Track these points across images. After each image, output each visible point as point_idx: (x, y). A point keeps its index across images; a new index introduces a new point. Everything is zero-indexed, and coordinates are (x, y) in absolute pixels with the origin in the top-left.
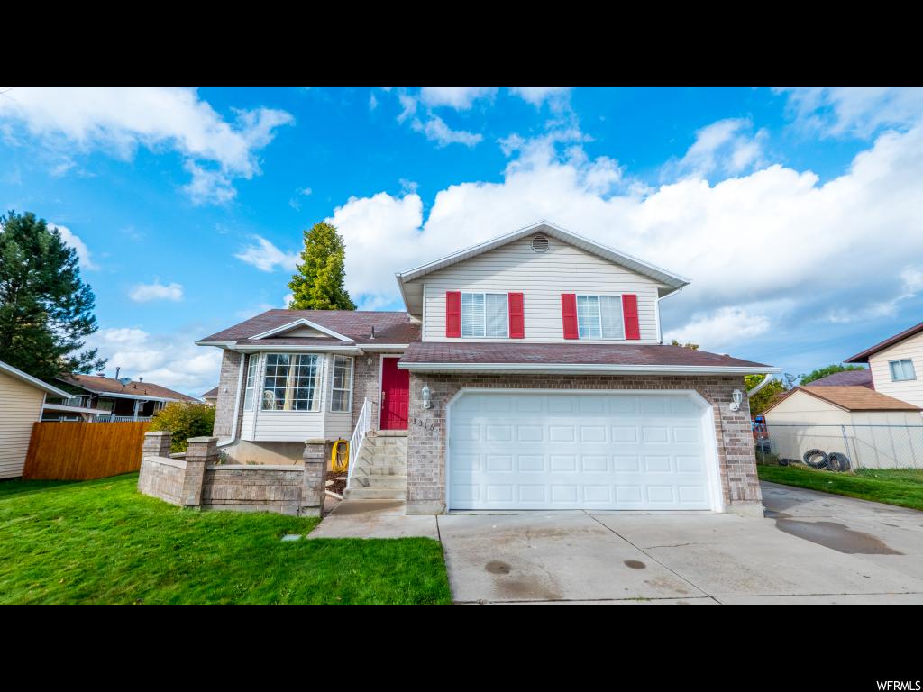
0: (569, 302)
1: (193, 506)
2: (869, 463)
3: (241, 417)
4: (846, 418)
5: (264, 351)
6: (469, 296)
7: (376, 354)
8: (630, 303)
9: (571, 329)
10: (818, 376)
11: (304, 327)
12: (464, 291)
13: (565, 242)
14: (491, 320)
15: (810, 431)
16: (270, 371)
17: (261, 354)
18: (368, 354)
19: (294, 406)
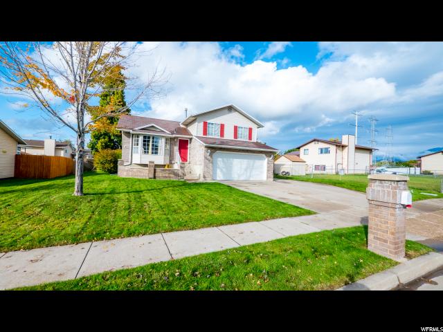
0: (236, 128)
1: (151, 178)
2: (294, 174)
4: (291, 163)
6: (209, 123)
7: (177, 138)
8: (250, 130)
9: (236, 136)
10: (289, 152)
11: (153, 127)
12: (208, 122)
13: (236, 110)
14: (215, 131)
15: (284, 166)
16: (144, 141)
17: (141, 135)
18: (175, 138)
19: (152, 153)
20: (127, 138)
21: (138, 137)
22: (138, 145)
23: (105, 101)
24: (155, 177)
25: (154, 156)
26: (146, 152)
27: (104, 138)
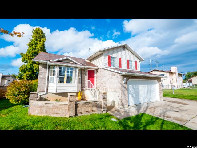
0: (128, 61)
1: (72, 116)
3: (48, 85)
5: (58, 65)
6: (112, 57)
9: (128, 67)
14: (116, 63)
16: (60, 72)
17: (57, 66)
18: (85, 69)
19: (67, 82)
20: (44, 69)
21: (54, 68)
22: (54, 75)
23: (32, 48)
24: (76, 114)
25: (69, 85)
26: (61, 81)
27: (29, 71)
